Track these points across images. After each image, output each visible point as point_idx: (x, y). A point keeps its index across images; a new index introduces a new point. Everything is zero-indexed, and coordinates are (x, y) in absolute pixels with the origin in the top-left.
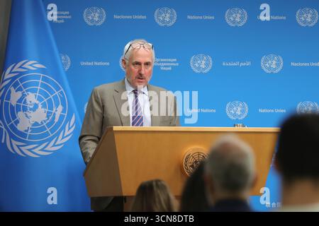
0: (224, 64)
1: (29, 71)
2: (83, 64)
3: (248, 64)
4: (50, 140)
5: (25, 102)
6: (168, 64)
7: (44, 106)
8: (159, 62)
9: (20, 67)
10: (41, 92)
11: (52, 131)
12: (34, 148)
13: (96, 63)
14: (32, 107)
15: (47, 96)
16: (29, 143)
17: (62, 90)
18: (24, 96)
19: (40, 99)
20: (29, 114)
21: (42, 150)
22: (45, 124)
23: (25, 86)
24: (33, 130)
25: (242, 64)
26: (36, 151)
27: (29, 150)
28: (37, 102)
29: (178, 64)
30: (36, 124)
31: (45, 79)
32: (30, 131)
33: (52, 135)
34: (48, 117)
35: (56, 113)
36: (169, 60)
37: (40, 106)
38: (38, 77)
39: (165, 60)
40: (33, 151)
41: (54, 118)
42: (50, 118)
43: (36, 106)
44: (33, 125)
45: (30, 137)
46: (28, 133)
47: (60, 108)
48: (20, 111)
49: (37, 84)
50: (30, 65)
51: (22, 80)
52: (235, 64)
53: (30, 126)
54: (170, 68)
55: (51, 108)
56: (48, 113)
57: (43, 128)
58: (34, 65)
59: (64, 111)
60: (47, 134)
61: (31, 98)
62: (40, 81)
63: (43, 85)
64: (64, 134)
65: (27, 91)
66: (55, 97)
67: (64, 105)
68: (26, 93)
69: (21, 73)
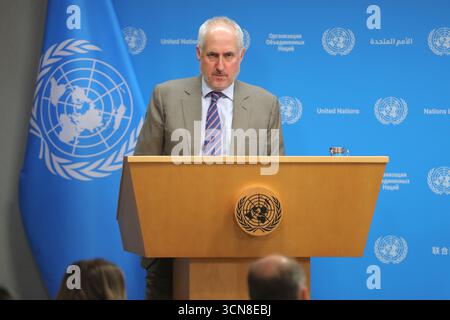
0: (372, 42)
1: (76, 55)
2: (164, 42)
3: (409, 41)
4: (106, 156)
5: (70, 101)
6: (290, 43)
7: (98, 106)
8: (276, 40)
9: (64, 49)
10: (93, 85)
11: (110, 142)
12: (83, 168)
13: (184, 41)
14: (80, 107)
15: (102, 91)
16: (74, 161)
17: (124, 82)
18: (68, 91)
19: (92, 96)
20: (75, 118)
21: (95, 170)
22: (99, 132)
23: (70, 77)
24: (82, 142)
25: (399, 42)
26: (86, 171)
27: (76, 170)
28: (88, 100)
29: (303, 43)
30: (86, 132)
31: (99, 66)
32: (77, 142)
33: (109, 149)
34: (104, 122)
35: (116, 116)
36: (291, 36)
37: (92, 106)
38: (90, 64)
39: (284, 36)
40: (82, 171)
41: (112, 124)
42: (108, 123)
43: (86, 107)
44: (82, 134)
45: (78, 151)
46: (75, 146)
47: (122, 109)
48: (63, 113)
49: (88, 74)
50: (79, 46)
51: (66, 68)
52: (388, 42)
53: (77, 136)
54: (292, 49)
55: (108, 109)
56: (104, 116)
57: (97, 139)
58: (84, 47)
59: (127, 113)
60: (102, 147)
61: (79, 95)
62: (93, 70)
63: (97, 76)
64: (127, 147)
65: (73, 84)
66: (115, 93)
67: (127, 104)
68: (71, 87)
69: (65, 58)
